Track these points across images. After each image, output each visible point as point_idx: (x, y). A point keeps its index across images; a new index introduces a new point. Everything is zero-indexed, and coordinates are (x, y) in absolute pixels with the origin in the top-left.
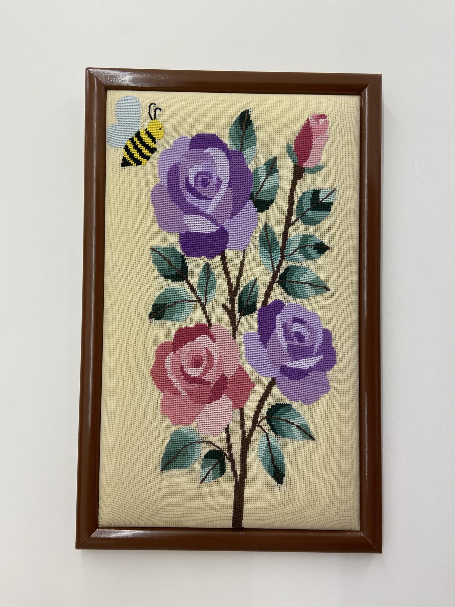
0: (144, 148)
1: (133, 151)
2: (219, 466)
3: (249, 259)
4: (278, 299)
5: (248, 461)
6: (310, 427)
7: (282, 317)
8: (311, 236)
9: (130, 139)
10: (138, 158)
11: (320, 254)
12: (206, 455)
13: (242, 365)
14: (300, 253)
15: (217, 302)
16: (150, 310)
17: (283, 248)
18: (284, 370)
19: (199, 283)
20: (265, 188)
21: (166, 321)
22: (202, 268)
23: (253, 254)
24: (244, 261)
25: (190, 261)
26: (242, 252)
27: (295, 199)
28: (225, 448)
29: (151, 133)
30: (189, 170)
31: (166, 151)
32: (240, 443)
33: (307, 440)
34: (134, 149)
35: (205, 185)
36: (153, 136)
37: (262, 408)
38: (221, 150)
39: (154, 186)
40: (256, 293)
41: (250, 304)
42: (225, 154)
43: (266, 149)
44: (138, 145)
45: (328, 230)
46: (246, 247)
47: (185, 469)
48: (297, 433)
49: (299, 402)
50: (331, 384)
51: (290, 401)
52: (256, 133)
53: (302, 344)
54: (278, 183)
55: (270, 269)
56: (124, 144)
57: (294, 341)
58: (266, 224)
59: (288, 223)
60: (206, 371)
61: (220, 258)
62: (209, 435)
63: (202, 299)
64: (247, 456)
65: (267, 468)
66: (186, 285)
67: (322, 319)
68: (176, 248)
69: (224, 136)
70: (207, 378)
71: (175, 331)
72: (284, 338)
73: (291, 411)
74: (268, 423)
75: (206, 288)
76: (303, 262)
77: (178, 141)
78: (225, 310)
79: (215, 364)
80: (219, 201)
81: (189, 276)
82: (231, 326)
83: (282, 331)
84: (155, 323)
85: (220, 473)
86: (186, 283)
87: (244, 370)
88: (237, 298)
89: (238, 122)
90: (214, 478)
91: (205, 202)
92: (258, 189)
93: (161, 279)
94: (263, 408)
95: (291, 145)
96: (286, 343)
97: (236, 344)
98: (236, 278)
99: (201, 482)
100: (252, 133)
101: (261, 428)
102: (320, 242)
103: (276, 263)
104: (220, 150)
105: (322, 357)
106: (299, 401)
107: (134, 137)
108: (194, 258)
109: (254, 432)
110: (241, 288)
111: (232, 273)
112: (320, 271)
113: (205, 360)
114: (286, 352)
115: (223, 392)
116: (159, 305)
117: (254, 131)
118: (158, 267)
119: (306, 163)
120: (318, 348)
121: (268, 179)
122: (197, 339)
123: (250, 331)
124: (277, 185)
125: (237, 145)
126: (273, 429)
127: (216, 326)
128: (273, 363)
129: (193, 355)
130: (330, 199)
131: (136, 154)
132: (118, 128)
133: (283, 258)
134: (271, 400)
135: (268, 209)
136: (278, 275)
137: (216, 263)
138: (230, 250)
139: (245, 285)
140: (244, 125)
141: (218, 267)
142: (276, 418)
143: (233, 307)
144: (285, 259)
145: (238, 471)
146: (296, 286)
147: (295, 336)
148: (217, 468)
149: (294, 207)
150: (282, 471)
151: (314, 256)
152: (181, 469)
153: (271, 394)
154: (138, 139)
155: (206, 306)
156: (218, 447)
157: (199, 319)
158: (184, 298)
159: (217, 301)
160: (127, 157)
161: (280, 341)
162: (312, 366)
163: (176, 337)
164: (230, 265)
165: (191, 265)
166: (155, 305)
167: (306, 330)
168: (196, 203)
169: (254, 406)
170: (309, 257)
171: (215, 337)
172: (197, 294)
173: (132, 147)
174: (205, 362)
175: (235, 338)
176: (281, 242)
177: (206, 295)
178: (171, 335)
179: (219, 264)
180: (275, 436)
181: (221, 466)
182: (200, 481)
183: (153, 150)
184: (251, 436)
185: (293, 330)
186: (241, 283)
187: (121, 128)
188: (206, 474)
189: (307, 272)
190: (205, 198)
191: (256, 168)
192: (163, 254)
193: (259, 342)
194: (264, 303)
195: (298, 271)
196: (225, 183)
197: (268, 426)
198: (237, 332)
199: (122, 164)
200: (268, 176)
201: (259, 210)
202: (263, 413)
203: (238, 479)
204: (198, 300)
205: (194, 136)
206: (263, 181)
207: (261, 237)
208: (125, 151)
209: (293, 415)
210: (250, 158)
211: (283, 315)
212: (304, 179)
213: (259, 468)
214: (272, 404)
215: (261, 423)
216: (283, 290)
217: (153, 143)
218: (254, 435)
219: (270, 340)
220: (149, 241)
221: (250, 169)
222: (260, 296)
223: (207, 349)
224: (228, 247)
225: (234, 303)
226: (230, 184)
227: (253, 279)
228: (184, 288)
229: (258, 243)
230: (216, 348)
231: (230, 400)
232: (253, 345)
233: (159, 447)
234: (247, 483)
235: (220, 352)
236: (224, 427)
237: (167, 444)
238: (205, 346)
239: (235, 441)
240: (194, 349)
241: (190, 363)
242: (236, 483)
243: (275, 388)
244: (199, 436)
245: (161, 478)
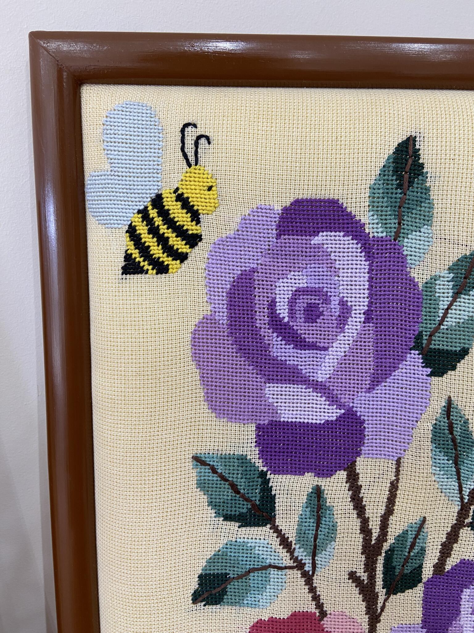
0: (174, 235)
1: (148, 240)
3: (409, 477)
4: (467, 558)
9: (139, 212)
10: (159, 258)
15: (339, 569)
16: (194, 585)
19: (299, 530)
20: (450, 323)
21: (230, 607)
22: (305, 499)
23: (417, 467)
24: (398, 482)
25: (279, 484)
26: (394, 462)
29: (188, 198)
30: (277, 284)
31: (222, 243)
34: (151, 236)
35: (314, 317)
36: (193, 206)
38: (351, 237)
39: (197, 320)
40: (423, 550)
41: (408, 571)
42: (359, 245)
43: (456, 233)
44: (158, 226)
46: (402, 452)
52: (434, 194)
55: (454, 499)
56: (125, 223)
58: (449, 401)
61: (345, 476)
63: (305, 564)
66: (271, 534)
68: (249, 457)
69: (359, 204)
71: (249, 626)
75: (315, 541)
77: (251, 217)
78: (354, 585)
80: (343, 354)
81: (277, 516)
82: (366, 614)
84: (206, 609)
86: (272, 531)
88: (381, 560)
89: (391, 169)
91: (312, 355)
92: (434, 326)
93: (216, 522)
98: (379, 519)
100: (424, 196)
103: (469, 486)
104: (348, 236)
107: (150, 208)
108: (289, 476)
110: (391, 540)
111: (371, 508)
116: (213, 574)
117: (428, 190)
118: (210, 496)
121: (458, 304)
125: (388, 226)
127: (336, 617)
131: (156, 248)
132: (110, 181)
135: (454, 368)
136: (471, 511)
137: (336, 486)
138: (366, 459)
139: (399, 532)
140: (406, 177)
141: (341, 496)
143: (372, 577)
154: (158, 213)
155: (315, 577)
157: (299, 602)
158: (268, 561)
159: (339, 566)
160: (136, 254)
164: (366, 491)
165: (282, 492)
166: (205, 575)
168: (292, 358)
172: (296, 554)
173: (146, 231)
179: (343, 488)
183: (193, 240)
186: (389, 530)
187: (116, 182)
190: (313, 346)
191: (429, 277)
192: (219, 471)
194: (439, 567)
196: (358, 312)
199: (123, 268)
200: (456, 296)
201: (434, 373)
204: (296, 566)
205: (288, 204)
206: (446, 307)
207: (438, 430)
208: (128, 239)
210: (417, 254)
217: (194, 223)
220: (188, 441)
221: (416, 280)
224: (363, 452)
225: (374, 570)
226: (368, 316)
227: (416, 519)
228: (266, 542)
229: (429, 443)
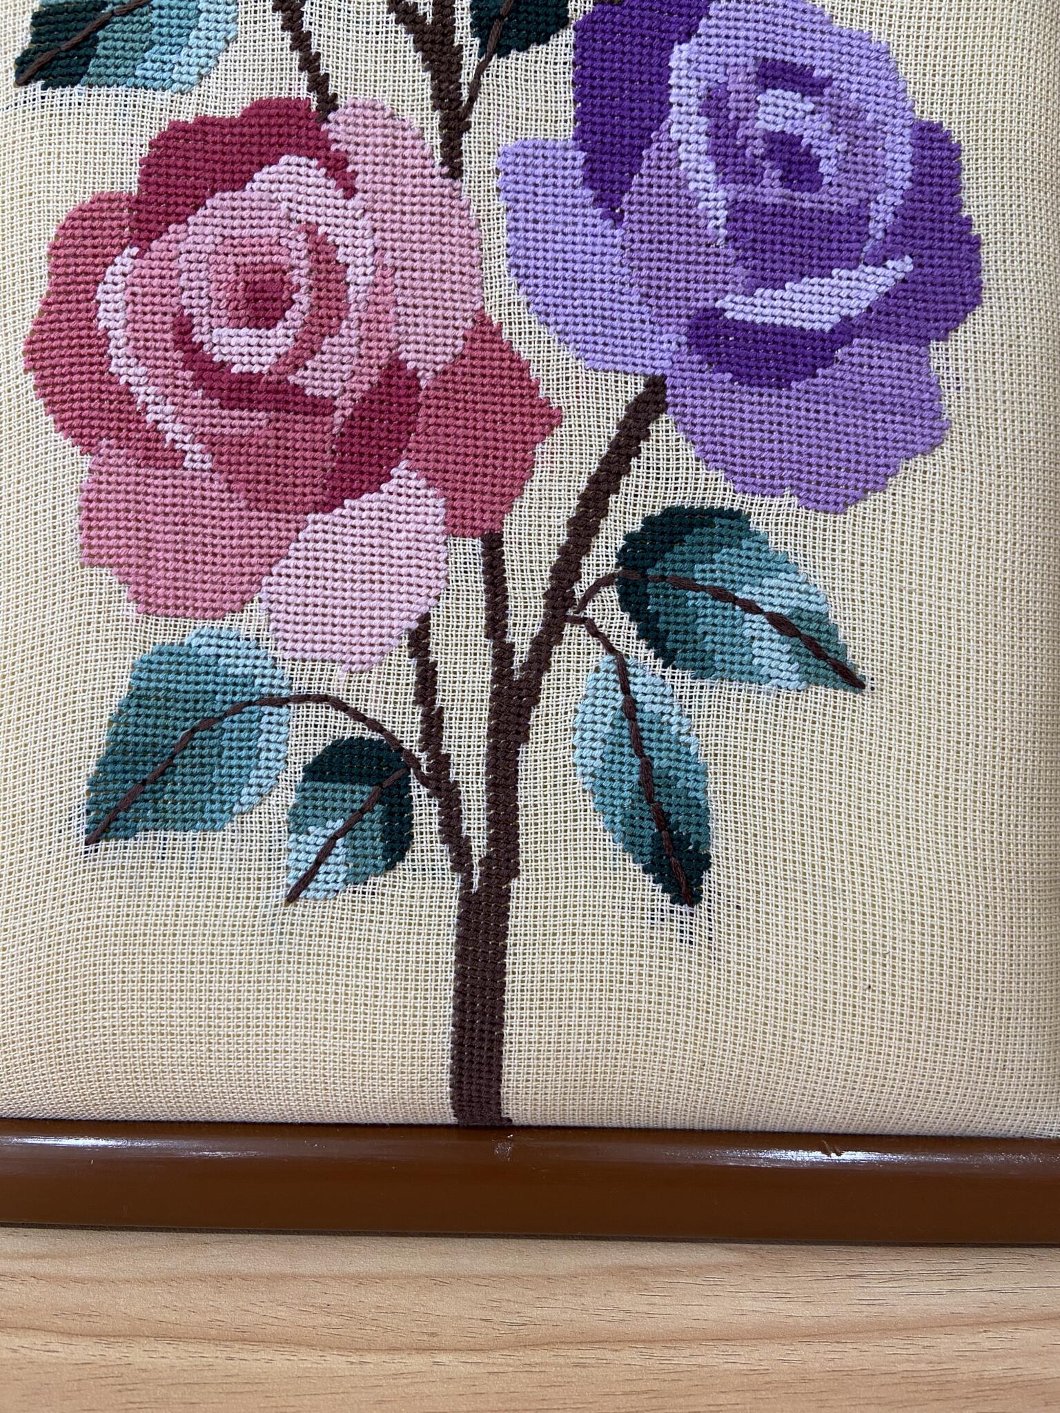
2: (376, 816)
5: (525, 794)
6: (839, 622)
7: (703, 58)
12: (315, 762)
13: (493, 314)
16: (20, 39)
18: (709, 334)
21: (103, 91)
28: (408, 727)
32: (486, 704)
33: (821, 690)
37: (595, 531)
47: (210, 834)
48: (771, 652)
49: (786, 500)
50: (952, 404)
51: (739, 497)
53: (806, 201)
57: (765, 182)
60: (307, 347)
62: (328, 665)
64: (521, 767)
65: (618, 826)
67: (907, 69)
70: (312, 381)
71: (147, 141)
72: (711, 167)
73: (745, 543)
74: (625, 604)
79: (353, 307)
82: (434, 108)
83: (703, 128)
84: (48, 102)
85: (385, 849)
87: (506, 338)
90: (357, 877)
94: (602, 534)
96: (721, 195)
97: (462, 204)
99: (292, 898)
101: (594, 632)
105: (909, 268)
106: (788, 492)
109: (556, 649)
113: (299, 286)
114: (721, 242)
115: (400, 451)
120: (890, 218)
122: (257, 176)
123: (536, 133)
126: (651, 634)
127: (358, 111)
128: (651, 301)
129: (240, 259)
134: (641, 491)
142: (663, 578)
143: (446, 8)
145: (474, 843)
147: (769, 155)
148: (366, 826)
150: (698, 844)
152: (190, 834)
153: (643, 462)
156: (375, 726)
157: (268, 75)
161: (693, 185)
162: (854, 313)
163: (150, 168)
167: (828, 126)
169: (554, 522)
174: (303, 299)
175: (456, 171)
178: (127, 159)
180: (659, 670)
181: (389, 815)
182: (283, 892)
184: (540, 673)
185: (760, 124)
188: (313, 858)
193: (578, 192)
197: (626, 622)
198: (465, 138)
202: (601, 559)
203: (476, 880)
209: (753, 562)
211: (704, 49)
214: (649, 512)
215: (590, 606)
218: (554, 666)
219: (636, 179)
223: (310, 230)
230: (359, 224)
231: (431, 492)
232: (550, 208)
233: (77, 726)
234: (522, 903)
235: (379, 243)
236: (406, 624)
237: (115, 710)
238: (302, 217)
239: (458, 696)
240: (246, 232)
241: (223, 304)
242: (467, 900)
243: (664, 429)
244: (278, 673)
245: (88, 876)
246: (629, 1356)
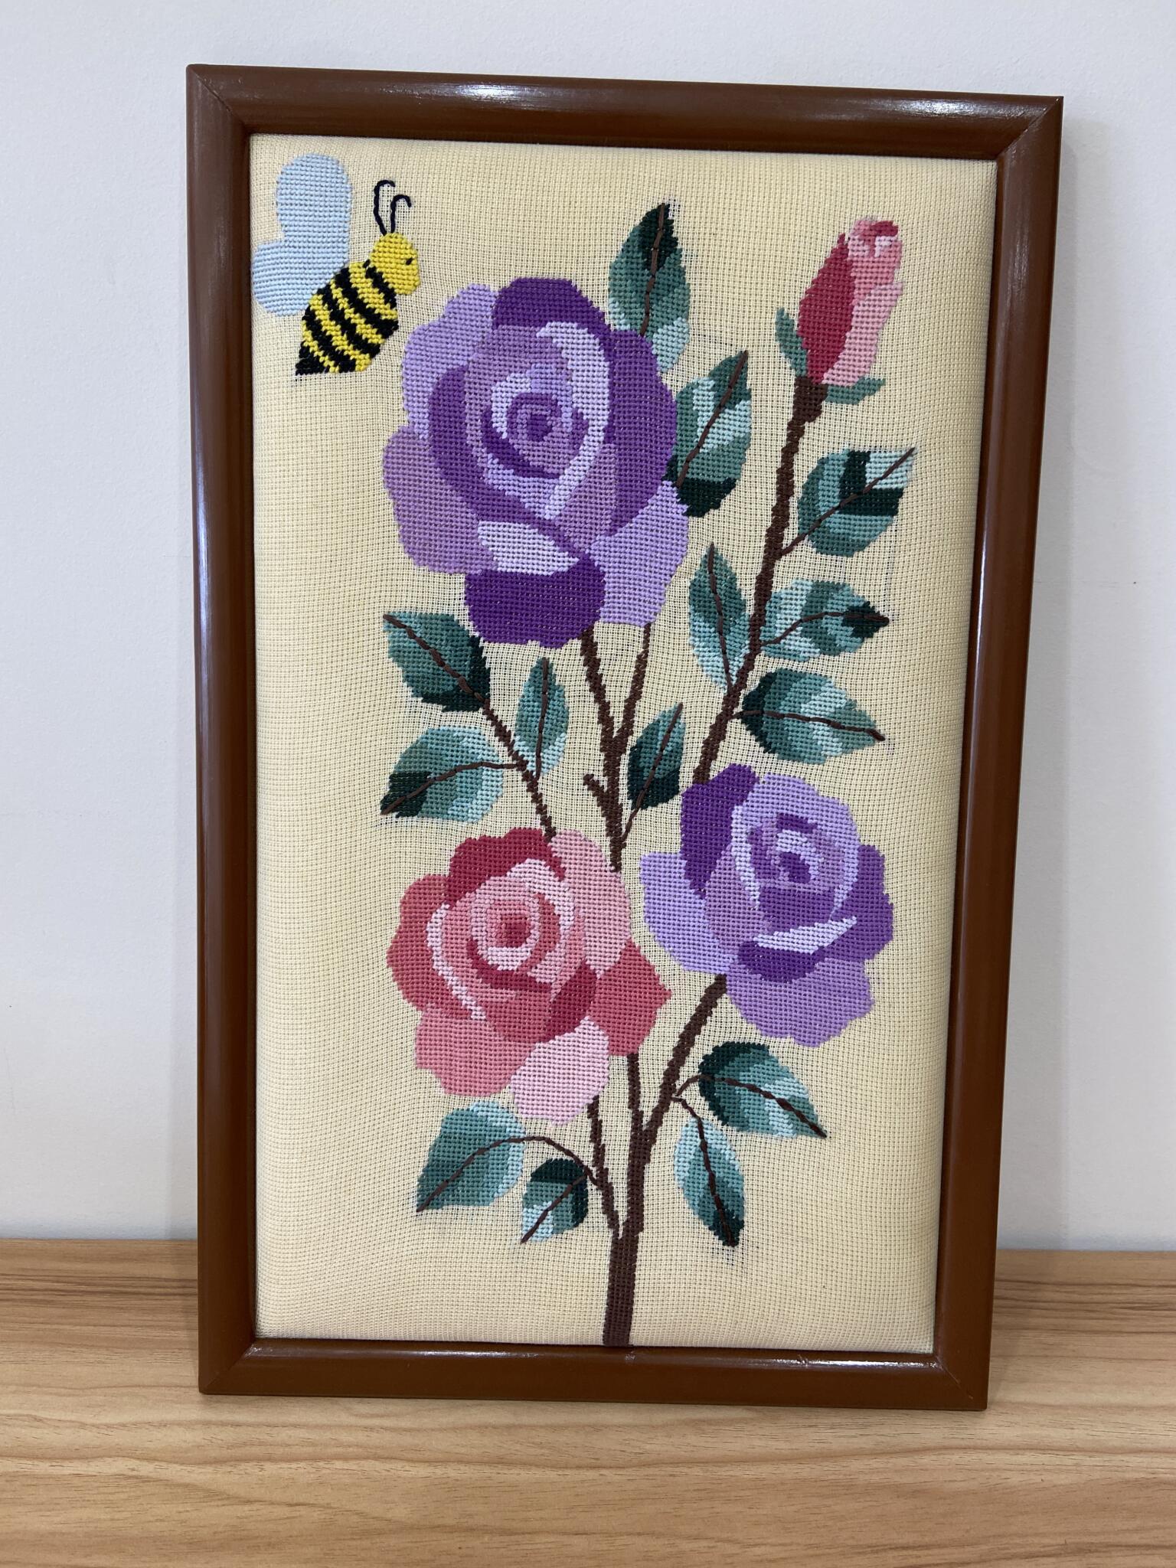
0: (363, 321)
1: (331, 328)
2: (569, 1200)
3: (661, 649)
4: (738, 762)
5: (649, 1188)
6: (814, 1103)
7: (749, 813)
8: (837, 587)
9: (320, 292)
10: (343, 351)
11: (859, 639)
12: (537, 1171)
13: (636, 941)
14: (804, 634)
15: (571, 771)
16: (384, 789)
17: (758, 621)
18: (751, 956)
19: (520, 718)
20: (710, 446)
21: (430, 820)
22: (528, 676)
23: (672, 636)
24: (647, 656)
25: (494, 655)
26: (643, 629)
27: (795, 478)
28: (586, 1154)
29: (381, 273)
30: (493, 388)
31: (423, 333)
32: (628, 1143)
33: (804, 1137)
34: (334, 323)
35: (540, 433)
36: (387, 283)
37: (687, 1053)
38: (586, 330)
39: (391, 434)
40: (679, 748)
41: (661, 777)
42: (597, 341)
43: (718, 328)
44: (343, 309)
45: (885, 571)
46: (652, 616)
47: (481, 1207)
48: (779, 1118)
49: (788, 1040)
50: (876, 992)
51: (764, 1038)
52: (690, 278)
53: (801, 887)
54: (747, 430)
55: (719, 679)
56: (301, 307)
57: (781, 878)
58: (712, 551)
59: (775, 549)
60: (538, 956)
61: (579, 647)
62: (545, 1121)
63: (527, 762)
64: (646, 1175)
65: (696, 1206)
66: (484, 721)
67: (858, 818)
68: (456, 618)
69: (596, 287)
70: (540, 974)
71: (454, 848)
72: (752, 870)
73: (766, 1062)
74: (703, 1092)
75: (540, 732)
76: (811, 661)
77: (461, 300)
78: (591, 793)
79: (562, 937)
80: (577, 484)
81: (492, 697)
82: (607, 835)
83: (749, 850)
84: (399, 824)
85: (574, 1217)
86: (485, 717)
87: (642, 953)
88: (625, 759)
89: (636, 243)
90: (558, 1230)
91: (537, 484)
92: (690, 449)
93: (414, 704)
94: (691, 1055)
95: (791, 317)
96: (757, 884)
97: (621, 885)
98: (623, 704)
99: (524, 1240)
100: (677, 279)
101: (685, 1105)
102: (862, 604)
103: (738, 663)
104: (583, 328)
105: (854, 923)
106: (789, 1036)
107: (333, 286)
108: (507, 645)
109: (666, 1114)
110: (638, 733)
111: (613, 689)
112: (859, 687)
113: (534, 926)
114: (757, 907)
115: (585, 1011)
116: (410, 774)
117: (682, 272)
118: (406, 668)
119: (830, 371)
120: (845, 897)
121: (721, 420)
122: (513, 869)
123: (660, 848)
124: (744, 438)
125: (634, 316)
126: (716, 1108)
127: (567, 837)
128: (719, 937)
129: (503, 912)
130: (894, 480)
131: (340, 338)
132: (283, 255)
133: (755, 649)
134: (712, 1033)
135: (717, 506)
136: (741, 697)
137: (567, 660)
138: (606, 625)
139: (648, 722)
140: (655, 255)
141: (574, 673)
142: (723, 1079)
143: (614, 783)
144: (763, 653)
145: (620, 1214)
146: (790, 728)
147: (783, 864)
148: (564, 1204)
149: (793, 503)
150: (738, 1216)
151: (843, 643)
152: (471, 1207)
153: (714, 1019)
154: (343, 292)
155: (540, 781)
156: (569, 1153)
157: (519, 815)
158: (479, 757)
159: (571, 766)
160: (313, 346)
161: (742, 878)
162: (826, 945)
163: (456, 862)
164: (606, 667)
165: (498, 665)
166: (400, 775)
167: (814, 849)
168: (511, 487)
169: (666, 1049)
170: (828, 646)
171: (562, 866)
172: (515, 748)
173: (328, 317)
174: (536, 933)
175: (617, 866)
176: (753, 602)
177: (539, 751)
178: (443, 857)
179: (576, 662)
180: (720, 1127)
181: (575, 1199)
182: (519, 1237)
183: (387, 328)
184: (657, 1127)
185: (778, 849)
186: (636, 719)
187: (292, 255)
188: (536, 1220)
189: (823, 688)
190: (540, 473)
191: (685, 385)
192: (418, 635)
193: (682, 880)
194: (701, 773)
195: (798, 685)
196: (596, 428)
197: (703, 1102)
198: (623, 851)
199: (297, 366)
200: (719, 409)
201: (692, 511)
202: (690, 1068)
203: (621, 1232)
204: (517, 765)
205: (508, 284)
206: (706, 424)
207: (697, 588)
208: (305, 328)
209: (770, 1072)
210: (670, 354)
211: (750, 808)
212: (822, 420)
213: (676, 1205)
214: (716, 1044)
215: (684, 1092)
216: (754, 738)
217: (388, 306)
218: (664, 1124)
219: (713, 874)
220: (378, 594)
221: (669, 388)
222: (689, 755)
223: (541, 896)
224: (602, 615)
225: (616, 773)
226: (610, 433)
227: (670, 706)
228: (477, 731)
229: (687, 605)
230: (567, 894)
231: (601, 1033)
232: (667, 888)
233: (413, 1151)
234: (645, 1244)
235: (577, 905)
236: (586, 1101)
237: (433, 1143)
238: (537, 890)
239: (613, 1138)
240: (507, 898)
241: (494, 935)
242: (615, 1242)
243: (725, 1004)
244: (519, 1125)
245: (417, 1227)
246: (696, 1471)
